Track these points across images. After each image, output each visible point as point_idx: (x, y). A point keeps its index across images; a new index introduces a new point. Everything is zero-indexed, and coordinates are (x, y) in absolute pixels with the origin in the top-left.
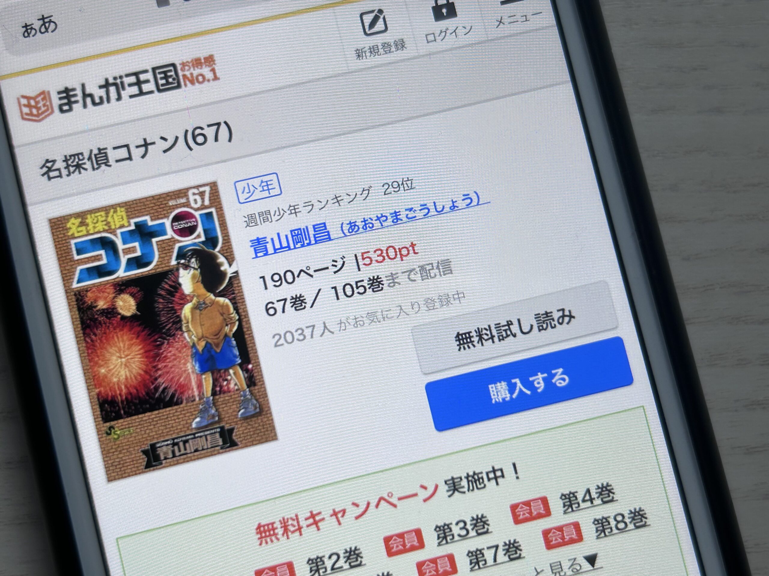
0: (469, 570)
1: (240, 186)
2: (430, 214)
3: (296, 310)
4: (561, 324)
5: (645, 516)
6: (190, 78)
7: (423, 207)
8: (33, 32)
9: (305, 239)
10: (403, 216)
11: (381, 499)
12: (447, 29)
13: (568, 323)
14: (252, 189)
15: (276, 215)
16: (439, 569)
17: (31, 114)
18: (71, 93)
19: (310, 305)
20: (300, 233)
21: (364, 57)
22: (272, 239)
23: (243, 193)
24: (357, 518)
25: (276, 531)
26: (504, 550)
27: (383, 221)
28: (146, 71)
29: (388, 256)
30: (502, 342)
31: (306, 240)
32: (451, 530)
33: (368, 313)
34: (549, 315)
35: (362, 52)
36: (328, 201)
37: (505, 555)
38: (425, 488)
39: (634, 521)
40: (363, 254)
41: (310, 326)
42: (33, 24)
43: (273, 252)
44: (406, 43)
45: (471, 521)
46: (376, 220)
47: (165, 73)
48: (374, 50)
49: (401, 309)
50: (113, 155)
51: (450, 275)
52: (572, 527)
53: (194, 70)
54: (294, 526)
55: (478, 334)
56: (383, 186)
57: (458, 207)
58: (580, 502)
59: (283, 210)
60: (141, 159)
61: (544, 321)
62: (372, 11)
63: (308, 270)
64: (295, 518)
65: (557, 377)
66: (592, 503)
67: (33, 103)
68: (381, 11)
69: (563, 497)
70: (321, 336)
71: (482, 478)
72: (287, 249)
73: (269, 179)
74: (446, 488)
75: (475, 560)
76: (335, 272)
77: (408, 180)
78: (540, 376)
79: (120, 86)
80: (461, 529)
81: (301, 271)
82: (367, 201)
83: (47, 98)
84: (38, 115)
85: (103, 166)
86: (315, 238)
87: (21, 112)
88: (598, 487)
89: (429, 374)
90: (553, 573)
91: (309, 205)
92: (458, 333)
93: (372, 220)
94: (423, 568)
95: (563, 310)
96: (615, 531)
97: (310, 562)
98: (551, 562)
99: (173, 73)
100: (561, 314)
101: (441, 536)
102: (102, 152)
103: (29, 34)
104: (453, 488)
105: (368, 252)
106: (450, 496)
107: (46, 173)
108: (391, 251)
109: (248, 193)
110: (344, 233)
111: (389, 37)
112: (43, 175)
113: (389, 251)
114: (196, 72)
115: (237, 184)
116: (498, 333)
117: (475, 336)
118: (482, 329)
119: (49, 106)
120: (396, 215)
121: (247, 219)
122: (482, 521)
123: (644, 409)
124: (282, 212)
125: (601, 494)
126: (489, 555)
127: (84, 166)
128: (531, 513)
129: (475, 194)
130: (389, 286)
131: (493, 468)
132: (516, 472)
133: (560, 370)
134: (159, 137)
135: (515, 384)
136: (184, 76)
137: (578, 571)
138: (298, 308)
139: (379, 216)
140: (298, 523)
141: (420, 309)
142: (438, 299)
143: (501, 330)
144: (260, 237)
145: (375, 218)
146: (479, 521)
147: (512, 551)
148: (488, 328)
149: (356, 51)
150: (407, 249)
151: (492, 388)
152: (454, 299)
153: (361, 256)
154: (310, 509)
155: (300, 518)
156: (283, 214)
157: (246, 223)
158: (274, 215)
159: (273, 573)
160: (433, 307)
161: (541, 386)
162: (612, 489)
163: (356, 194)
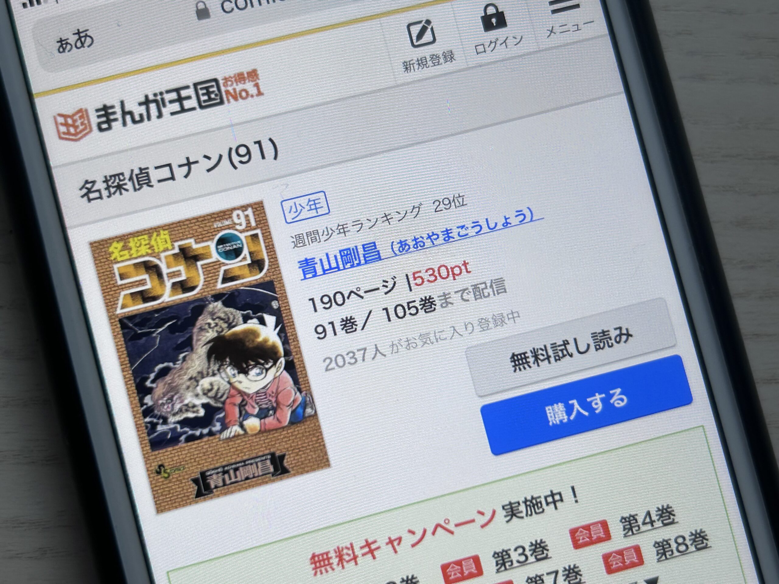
1: (287, 205)
2: (481, 232)
4: (618, 342)
5: (706, 537)
6: (233, 94)
7: (475, 224)
8: (69, 47)
9: (354, 260)
10: (454, 234)
11: (438, 526)
12: (497, 39)
13: (625, 342)
14: (299, 208)
15: (324, 236)
17: (69, 133)
18: (110, 111)
19: (361, 328)
20: (349, 252)
21: (412, 69)
22: (321, 260)
23: (290, 212)
24: (413, 546)
25: (331, 561)
27: (436, 239)
28: (187, 87)
29: (440, 276)
30: (558, 361)
31: (356, 260)
32: (509, 557)
33: (421, 335)
34: (606, 333)
35: (410, 65)
36: (377, 219)
37: (565, 580)
38: (482, 513)
39: (695, 543)
40: (414, 274)
41: (361, 349)
42: (68, 39)
43: (322, 273)
44: (455, 56)
45: (530, 546)
46: (427, 239)
47: (207, 88)
48: (422, 62)
49: (454, 330)
50: (155, 175)
51: (504, 294)
52: (633, 550)
53: (237, 85)
54: (349, 555)
55: (534, 354)
56: (434, 203)
57: (510, 224)
58: (641, 526)
59: (331, 229)
60: (184, 178)
61: (601, 340)
62: (420, 22)
63: (359, 291)
64: (349, 546)
65: (615, 398)
66: (652, 526)
67: (70, 121)
68: (428, 22)
69: (623, 521)
70: (373, 358)
71: (541, 502)
72: (337, 270)
73: (316, 198)
74: (504, 513)
76: (386, 293)
77: (459, 196)
78: (598, 397)
79: (161, 103)
80: (520, 555)
81: (352, 292)
82: (418, 217)
83: (85, 116)
84: (76, 134)
85: (145, 186)
86: (365, 258)
87: (58, 131)
88: (659, 510)
89: (484, 396)
91: (359, 224)
92: (513, 354)
93: (423, 238)
95: (620, 328)
96: (676, 553)
99: (215, 89)
100: (618, 332)
101: (499, 562)
102: (143, 171)
103: (64, 50)
104: (510, 513)
105: (420, 272)
106: (508, 522)
107: (86, 194)
108: (443, 270)
109: (295, 212)
110: (394, 252)
111: (437, 49)
112: (83, 197)
113: (441, 270)
114: (239, 87)
115: (283, 203)
116: (554, 353)
117: (530, 357)
118: (537, 349)
119: (87, 125)
120: (447, 232)
121: (295, 240)
122: (541, 547)
123: (704, 429)
124: (330, 232)
125: (661, 516)
126: (548, 581)
127: (124, 187)
128: (590, 537)
129: (528, 210)
130: (442, 307)
131: (551, 492)
132: (575, 496)
133: (618, 391)
134: (203, 155)
135: (573, 405)
136: (227, 92)
138: (348, 331)
139: (431, 234)
140: (353, 552)
141: (473, 330)
142: (493, 318)
143: (557, 350)
144: (308, 258)
145: (425, 236)
146: (538, 546)
147: (572, 577)
148: (544, 348)
149: (403, 63)
150: (459, 267)
151: (549, 409)
152: (509, 319)
153: (412, 276)
154: (365, 538)
155: (355, 548)
156: (332, 233)
157: (293, 244)
158: (323, 235)
160: (488, 327)
161: (599, 407)
162: (673, 511)
163: (406, 211)
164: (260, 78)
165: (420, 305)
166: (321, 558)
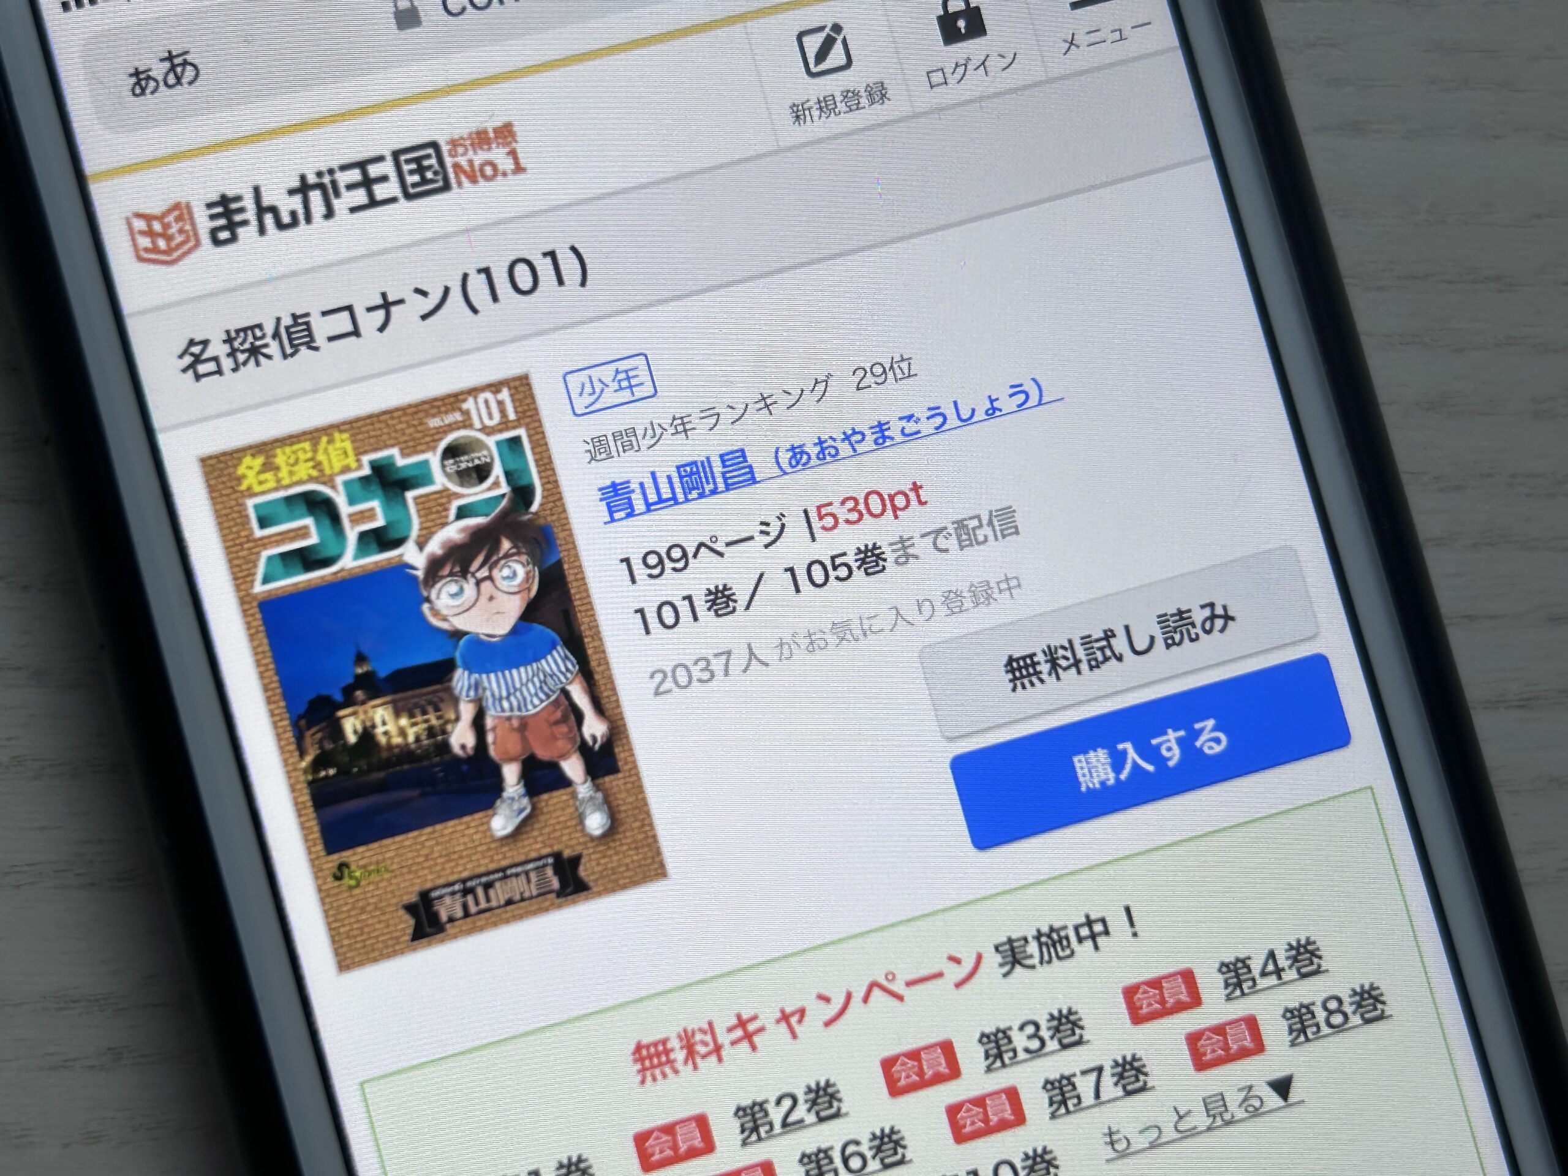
0: (1048, 1116)
1: (574, 381)
2: (947, 427)
4: (1208, 632)
5: (1382, 998)
6: (467, 168)
7: (934, 412)
8: (152, 84)
9: (705, 483)
10: (894, 432)
11: (874, 985)
12: (969, 59)
13: (1222, 630)
14: (598, 387)
15: (647, 437)
16: (991, 1117)
17: (155, 249)
18: (234, 206)
20: (695, 470)
21: (808, 118)
22: (642, 485)
23: (581, 394)
24: (827, 1024)
25: (672, 1056)
26: (1113, 1075)
27: (858, 442)
28: (380, 159)
29: (869, 511)
30: (1096, 671)
31: (708, 483)
32: (1010, 1041)
33: (834, 625)
34: (1184, 615)
35: (804, 110)
36: (747, 405)
37: (1116, 1084)
38: (957, 961)
39: (1361, 1010)
40: (819, 508)
41: (722, 654)
42: (149, 70)
43: (644, 509)
44: (889, 92)
45: (1049, 1021)
46: (843, 440)
47: (418, 160)
48: (826, 106)
49: (898, 613)
50: (322, 328)
51: (1015, 537)
52: (1243, 1026)
53: (475, 153)
54: (706, 1044)
55: (1049, 658)
56: (854, 373)
57: (1000, 410)
58: (1257, 977)
59: (660, 425)
60: (379, 333)
61: (1175, 628)
62: (821, 29)
63: (714, 542)
64: (706, 1026)
65: (1204, 737)
66: (1280, 978)
67: (157, 227)
69: (1224, 969)
70: (745, 671)
71: (1067, 938)
72: (672, 502)
73: (629, 367)
74: (999, 959)
75: (1059, 1098)
76: (767, 546)
77: (903, 360)
78: (1172, 735)
79: (331, 191)
80: (1030, 1037)
81: (702, 545)
82: (823, 403)
83: (186, 217)
84: (169, 252)
85: (303, 348)
86: (725, 479)
87: (135, 245)
88: (1291, 947)
89: (957, 738)
90: (1209, 1116)
91: (712, 416)
92: (1010, 657)
93: (834, 440)
94: (959, 1116)
95: (1212, 605)
96: (1325, 1030)
97: (741, 1113)
98: (1205, 1094)
99: (433, 161)
100: (1207, 612)
101: (991, 1052)
102: (300, 321)
103: (143, 90)
104: (1010, 959)
105: (830, 504)
106: (1005, 975)
107: (192, 366)
108: (874, 501)
109: (590, 394)
110: (781, 468)
111: (854, 79)
112: (184, 370)
113: (870, 501)
114: (479, 158)
115: (569, 378)
116: (1088, 655)
117: (1043, 663)
118: (1056, 648)
119: (191, 233)
120: (880, 428)
121: (590, 447)
122: (1069, 1021)
123: (1373, 795)
124: (658, 431)
125: (1295, 960)
126: (1085, 1086)
127: (265, 351)
128: (1163, 1001)
129: (1033, 384)
131: (1087, 917)
132: (1132, 924)
133: (1210, 723)
134: (413, 289)
135: (1125, 752)
136: (456, 166)
137: (1257, 1109)
139: (849, 432)
140: (714, 1038)
141: (934, 613)
142: (969, 591)
143: (1093, 648)
144: (618, 481)
145: (840, 436)
146: (1064, 1020)
147: (1129, 1077)
148: (1067, 645)
149: (791, 108)
150: (906, 496)
151: (1080, 761)
152: (1001, 591)
153: (816, 513)
154: (736, 1011)
155: (716, 1028)
156: (662, 434)
157: (588, 454)
158: (644, 438)
159: (669, 1138)
160: (960, 607)
161: (1174, 755)
162: (1318, 949)
163: (802, 391)
164: (519, 139)
166: (652, 1050)
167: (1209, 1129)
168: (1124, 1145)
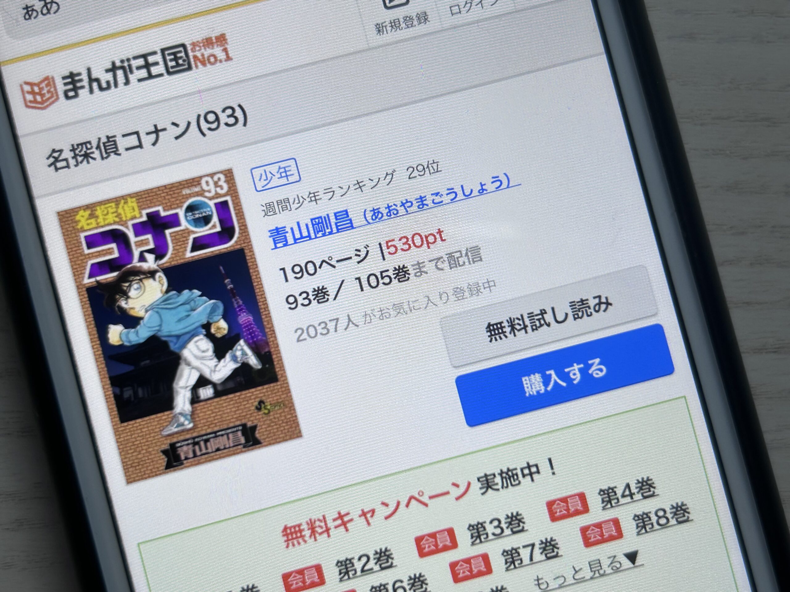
0: (504, 569)
1: (257, 173)
2: (457, 199)
3: (319, 303)
4: (597, 311)
5: (688, 510)
6: (201, 59)
7: (450, 191)
8: (35, 13)
9: (326, 228)
10: (429, 202)
11: (412, 498)
13: (605, 311)
14: (269, 176)
15: (295, 203)
16: (474, 569)
17: (35, 101)
18: (77, 78)
19: (333, 298)
20: (320, 221)
21: (385, 32)
22: (292, 229)
23: (260, 180)
24: (386, 518)
25: (303, 533)
26: (540, 548)
27: (408, 207)
28: (154, 53)
29: (414, 243)
30: (535, 331)
31: (328, 228)
32: (485, 529)
33: (394, 305)
34: (584, 302)
35: (382, 27)
36: (349, 187)
37: (541, 553)
38: (456, 486)
39: (676, 517)
40: (387, 242)
41: (334, 320)
42: (33, 6)
44: (429, 17)
45: (506, 519)
46: (401, 206)
47: (174, 54)
48: (395, 25)
49: (429, 300)
50: (122, 143)
51: (479, 262)
52: (612, 523)
53: (205, 49)
54: (321, 527)
55: (510, 324)
56: (407, 170)
57: (486, 190)
58: (620, 498)
59: (302, 197)
60: (152, 146)
61: (579, 309)
63: (330, 260)
64: (321, 518)
65: (594, 368)
66: (632, 498)
67: (36, 89)
69: (602, 493)
70: (346, 329)
71: (517, 475)
72: (308, 239)
73: (287, 165)
74: (479, 485)
75: (511, 560)
76: (359, 262)
77: (434, 163)
78: (576, 367)
80: (495, 527)
81: (324, 261)
82: (390, 185)
83: (52, 83)
84: (42, 103)
85: (112, 154)
86: (337, 227)
87: (25, 99)
88: (639, 482)
89: (459, 367)
90: (591, 571)
91: (330, 192)
92: (489, 324)
93: (396, 206)
94: (456, 569)
95: (599, 297)
96: (656, 527)
97: (339, 564)
98: (590, 560)
99: (183, 54)
100: (597, 301)
101: (475, 535)
102: (111, 140)
103: (30, 16)
104: (486, 485)
105: (393, 240)
106: (483, 494)
107: (53, 164)
108: (417, 239)
109: (265, 180)
110: (366, 220)
111: (411, 10)
112: (50, 166)
113: (415, 239)
114: (207, 52)
115: (253, 171)
116: (531, 323)
117: (507, 327)
118: (514, 319)
119: (54, 92)
120: (422, 199)
121: (265, 208)
122: (517, 519)
123: (686, 400)
124: (301, 200)
125: (641, 489)
126: (525, 554)
127: (92, 155)
128: (568, 510)
129: (504, 176)
130: (416, 276)
131: (528, 463)
132: (552, 468)
133: (597, 360)
134: (171, 122)
135: (550, 375)
136: (195, 57)
137: (618, 568)
138: (320, 301)
139: (404, 201)
140: (326, 524)
141: (448, 299)
142: (468, 288)
143: (534, 319)
144: (279, 227)
145: (399, 204)
146: (514, 519)
147: (549, 550)
148: (520, 318)
150: (434, 236)
151: (526, 380)
152: (485, 288)
153: (385, 245)
154: (338, 510)
155: (327, 519)
156: (303, 201)
157: (263, 212)
158: (293, 204)
159: (302, 576)
160: (463, 296)
161: (577, 378)
162: (653, 483)
163: (379, 179)
164: (229, 41)
165: (394, 274)
166: (293, 530)
167: (592, 578)
168: (545, 586)
